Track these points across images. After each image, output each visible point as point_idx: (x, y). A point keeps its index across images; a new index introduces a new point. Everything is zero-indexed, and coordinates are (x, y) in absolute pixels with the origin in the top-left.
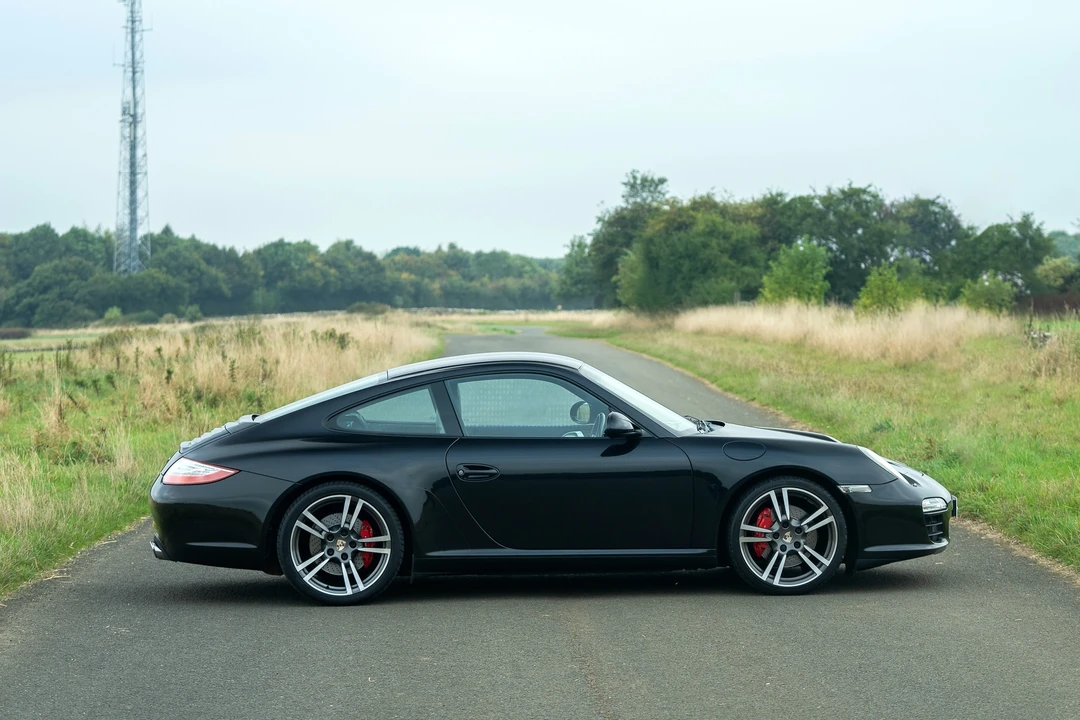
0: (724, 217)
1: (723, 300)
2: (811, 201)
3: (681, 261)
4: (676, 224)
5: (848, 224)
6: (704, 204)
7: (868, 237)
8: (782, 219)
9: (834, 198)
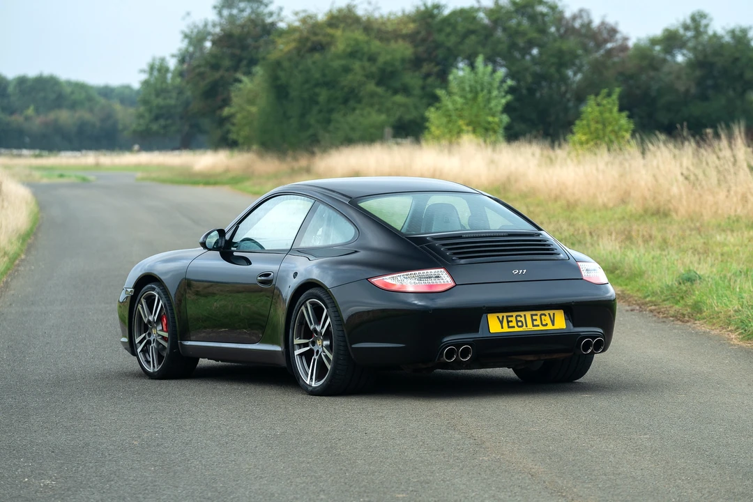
0: (368, 34)
1: (370, 137)
2: (475, 14)
3: (317, 90)
4: (309, 44)
5: (521, 42)
6: (344, 19)
7: (544, 58)
8: (441, 37)
9: (504, 11)
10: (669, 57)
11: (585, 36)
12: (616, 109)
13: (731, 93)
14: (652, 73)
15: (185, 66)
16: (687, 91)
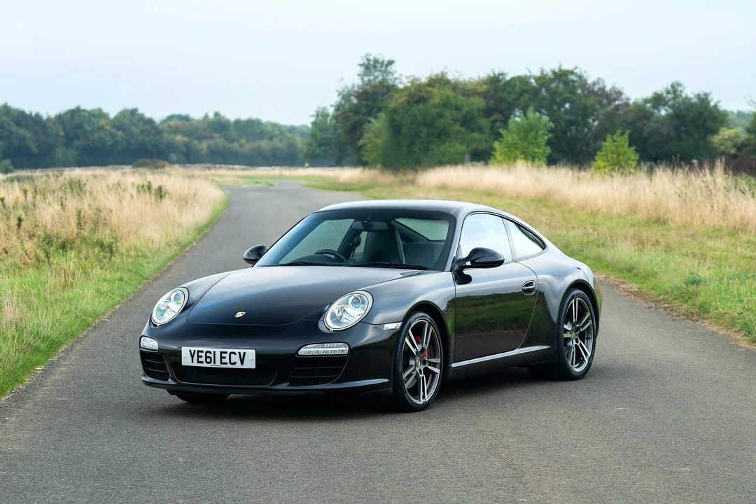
0: (456, 92)
1: (455, 161)
2: (528, 80)
3: (421, 128)
4: (416, 98)
5: (558, 99)
6: (439, 81)
7: (574, 110)
8: (504, 95)
9: (547, 78)
10: (656, 111)
11: (601, 96)
12: (627, 144)
13: (696, 135)
14: (645, 122)
15: (340, 112)
16: (668, 134)
